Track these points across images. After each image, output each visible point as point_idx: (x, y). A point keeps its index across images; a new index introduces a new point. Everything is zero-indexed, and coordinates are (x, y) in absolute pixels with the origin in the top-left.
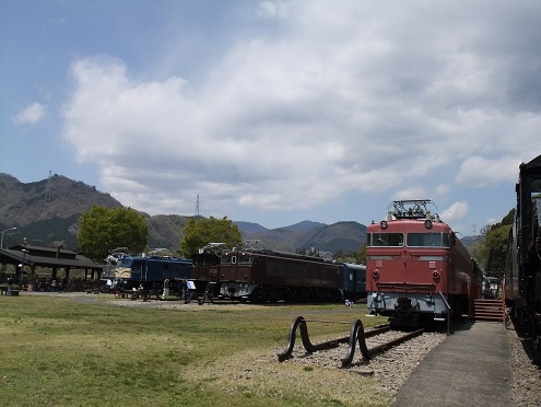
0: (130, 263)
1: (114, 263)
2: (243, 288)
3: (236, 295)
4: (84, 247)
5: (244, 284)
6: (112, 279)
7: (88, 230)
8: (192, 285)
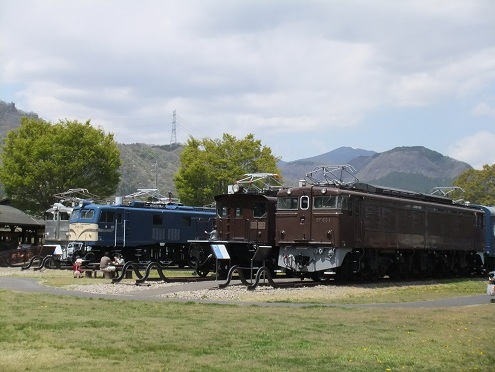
0: (95, 216)
1: (65, 216)
2: (323, 256)
3: (311, 268)
4: (9, 191)
5: (326, 248)
6: (64, 244)
7: (18, 160)
8: (222, 252)
